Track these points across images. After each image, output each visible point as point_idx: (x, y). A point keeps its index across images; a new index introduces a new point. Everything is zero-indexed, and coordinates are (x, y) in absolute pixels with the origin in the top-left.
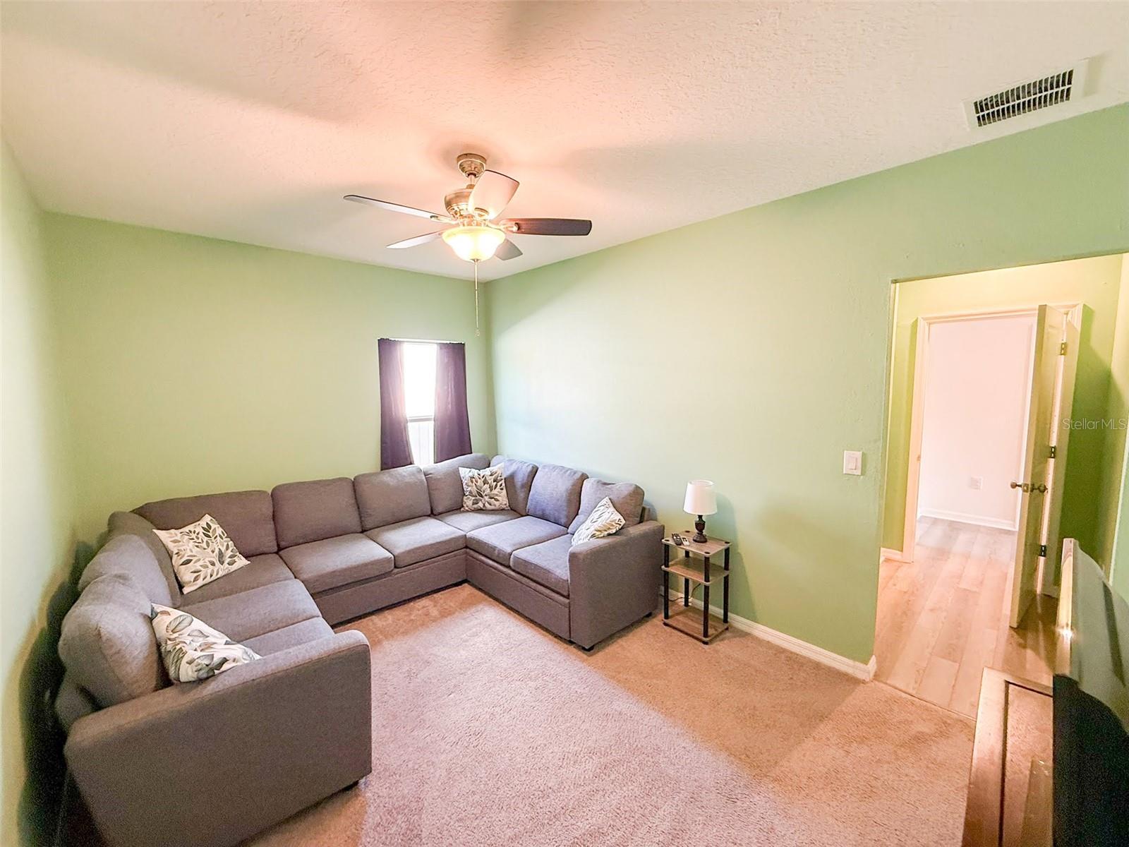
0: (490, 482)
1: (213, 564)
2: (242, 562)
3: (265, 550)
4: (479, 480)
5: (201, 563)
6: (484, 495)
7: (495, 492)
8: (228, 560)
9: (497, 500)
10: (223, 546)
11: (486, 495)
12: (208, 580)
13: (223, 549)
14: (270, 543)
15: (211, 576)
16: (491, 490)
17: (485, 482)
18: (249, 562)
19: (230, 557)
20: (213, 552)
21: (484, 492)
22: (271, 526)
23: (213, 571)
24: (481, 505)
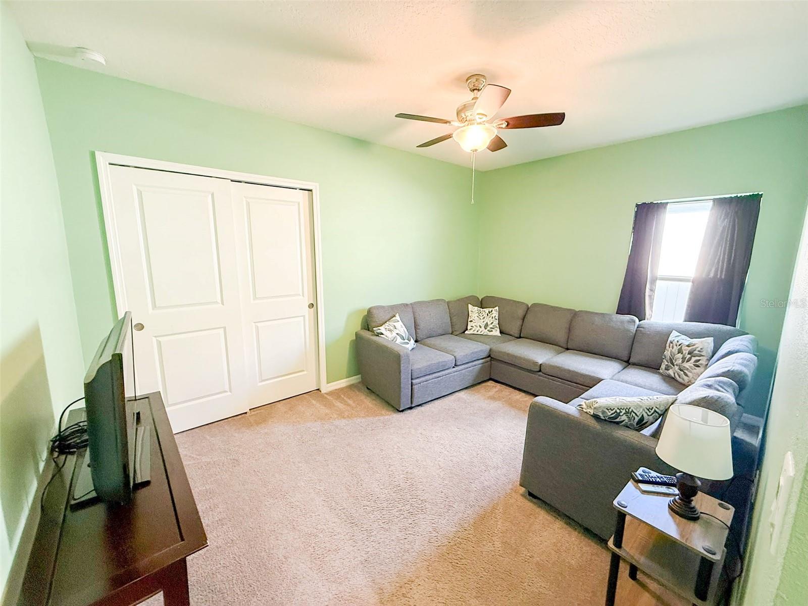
0: (684, 352)
1: (481, 327)
2: (497, 332)
3: (511, 333)
4: (675, 346)
5: (476, 324)
6: (675, 364)
7: (687, 365)
8: (488, 328)
9: (686, 375)
10: (490, 321)
11: (677, 365)
12: (475, 332)
13: (489, 323)
14: (515, 331)
15: (477, 331)
16: (683, 362)
17: (680, 351)
18: (500, 335)
19: (490, 328)
20: (483, 322)
21: (676, 361)
22: (519, 323)
23: (479, 330)
24: (671, 372)
